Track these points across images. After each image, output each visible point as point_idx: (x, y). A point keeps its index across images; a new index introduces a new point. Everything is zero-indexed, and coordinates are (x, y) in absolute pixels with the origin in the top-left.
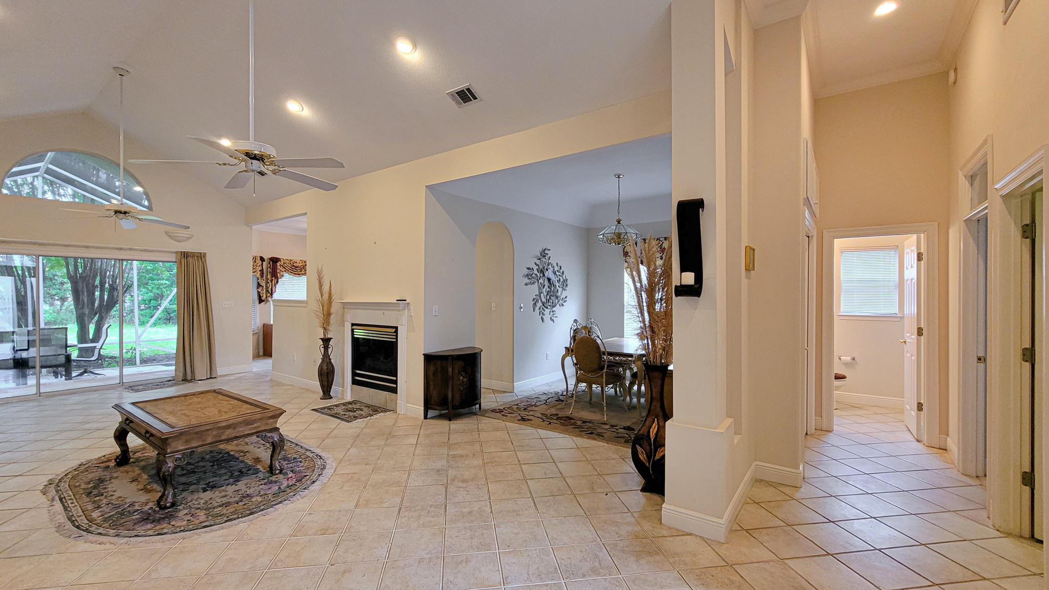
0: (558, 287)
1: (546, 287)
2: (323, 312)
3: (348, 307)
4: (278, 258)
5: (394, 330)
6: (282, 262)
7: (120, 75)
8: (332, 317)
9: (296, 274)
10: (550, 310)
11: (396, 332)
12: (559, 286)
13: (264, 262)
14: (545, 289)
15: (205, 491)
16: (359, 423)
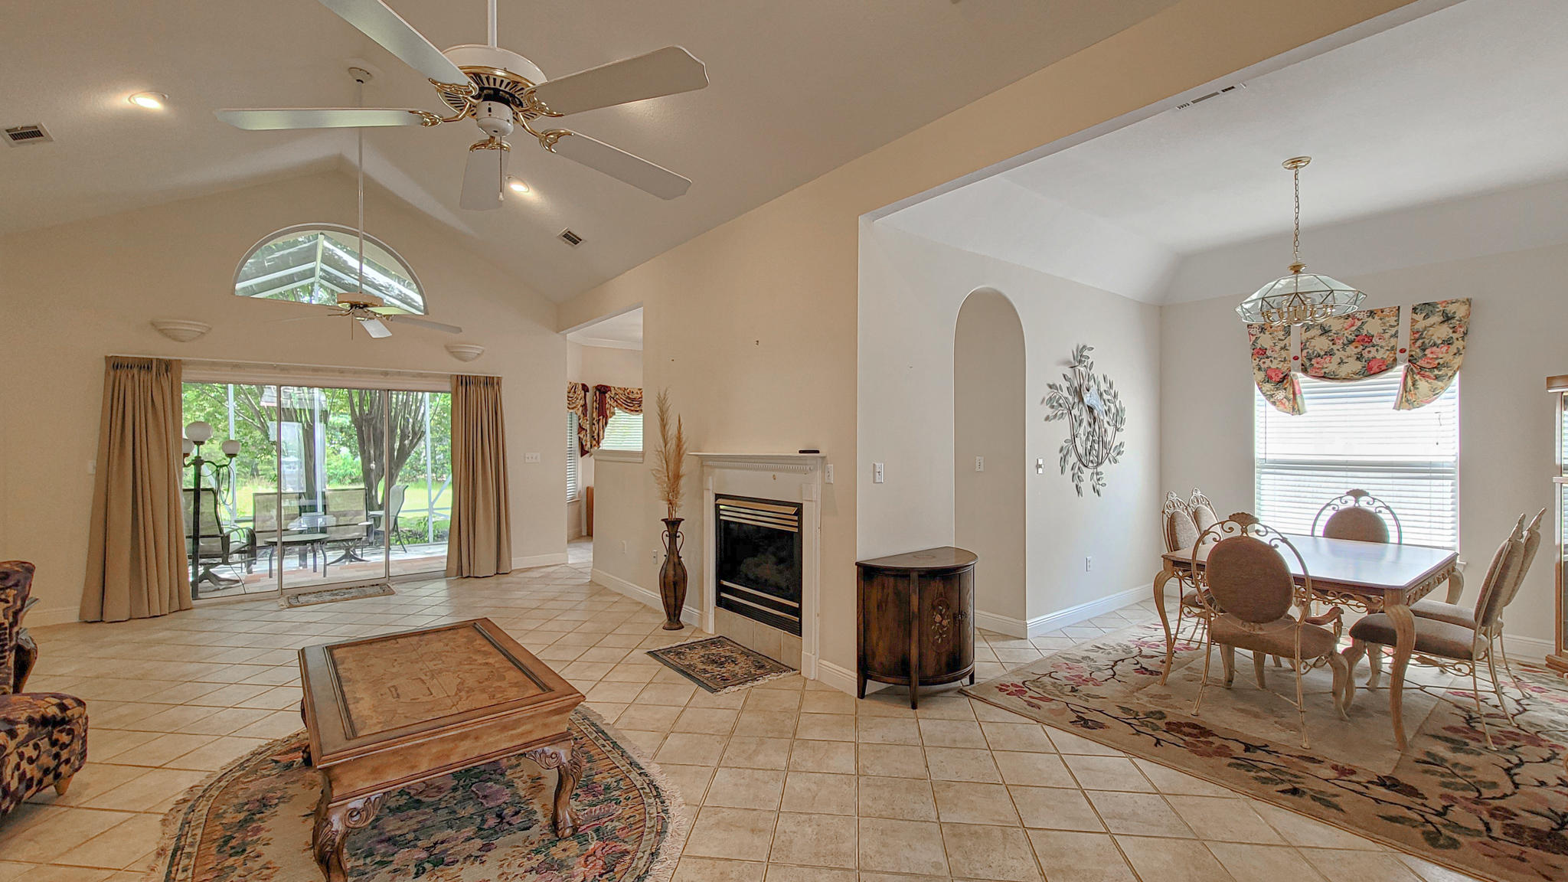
0: (1106, 425)
1: (1085, 423)
2: (668, 473)
3: (710, 463)
4: (607, 387)
5: (793, 510)
6: (613, 392)
7: (358, 81)
8: (683, 482)
9: (632, 411)
10: (1092, 471)
11: (799, 513)
12: (1108, 423)
13: (587, 393)
14: (1082, 428)
15: (417, 875)
16: (731, 696)
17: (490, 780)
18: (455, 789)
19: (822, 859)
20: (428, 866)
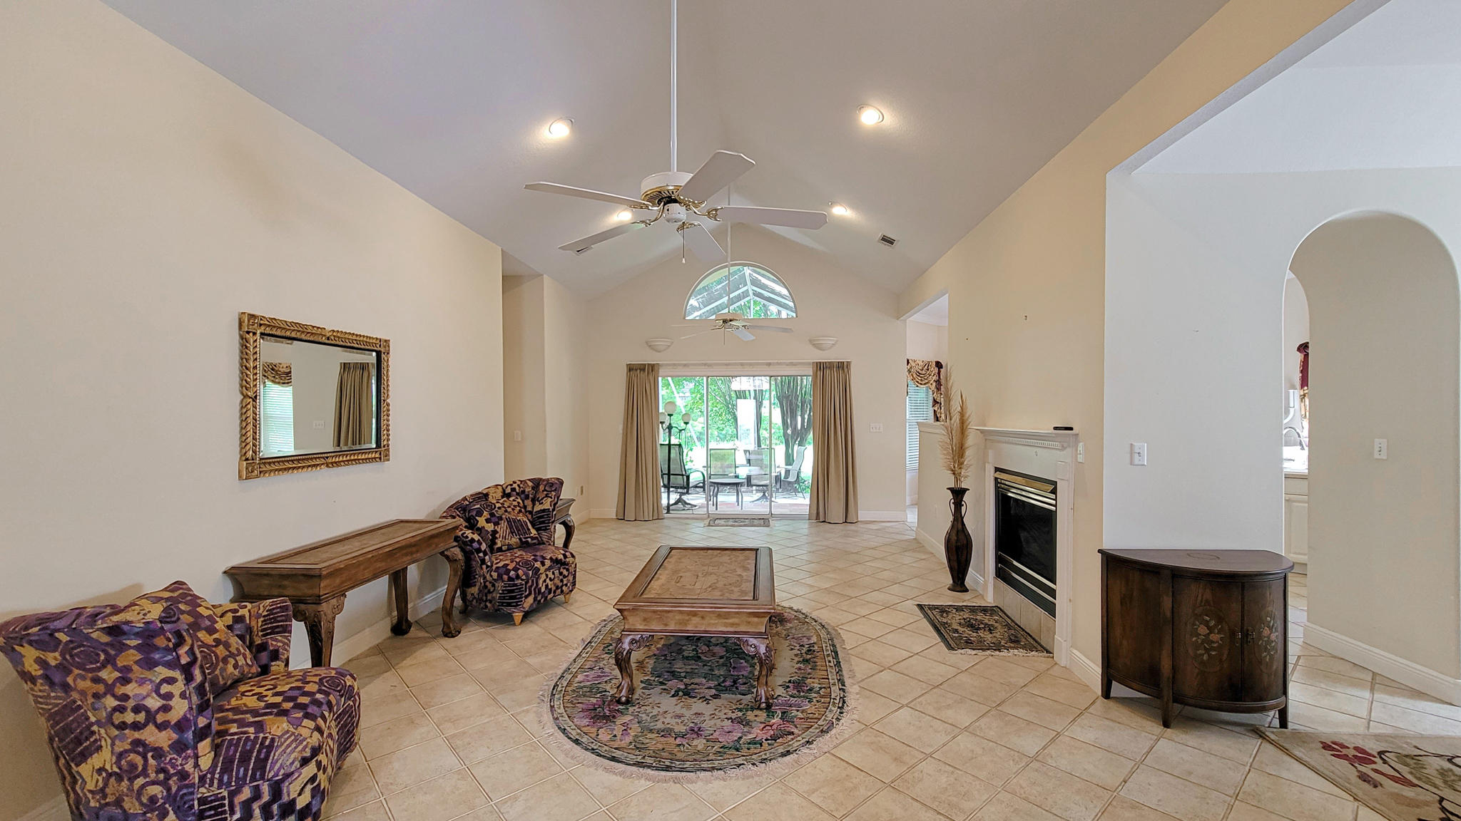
3: (992, 437)
5: (1052, 488)
11: (1056, 492)
15: (673, 696)
16: (965, 657)
17: (744, 659)
18: (721, 657)
19: (937, 803)
20: (681, 693)
